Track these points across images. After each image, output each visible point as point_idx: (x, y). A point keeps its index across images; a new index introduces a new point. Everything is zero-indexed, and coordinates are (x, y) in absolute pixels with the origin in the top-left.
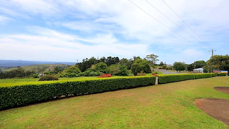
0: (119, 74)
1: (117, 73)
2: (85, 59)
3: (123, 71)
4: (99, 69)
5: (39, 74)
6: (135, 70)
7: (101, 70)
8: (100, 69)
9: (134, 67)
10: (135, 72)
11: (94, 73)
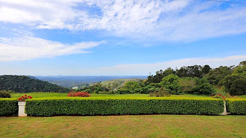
0: (195, 91)
1: (190, 90)
2: (159, 71)
3: (202, 88)
4: (168, 84)
5: (114, 89)
6: (231, 86)
7: (169, 86)
8: (170, 84)
9: (228, 80)
10: (231, 88)
11: (155, 89)
